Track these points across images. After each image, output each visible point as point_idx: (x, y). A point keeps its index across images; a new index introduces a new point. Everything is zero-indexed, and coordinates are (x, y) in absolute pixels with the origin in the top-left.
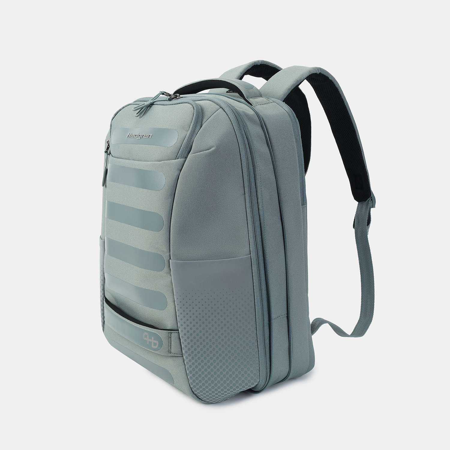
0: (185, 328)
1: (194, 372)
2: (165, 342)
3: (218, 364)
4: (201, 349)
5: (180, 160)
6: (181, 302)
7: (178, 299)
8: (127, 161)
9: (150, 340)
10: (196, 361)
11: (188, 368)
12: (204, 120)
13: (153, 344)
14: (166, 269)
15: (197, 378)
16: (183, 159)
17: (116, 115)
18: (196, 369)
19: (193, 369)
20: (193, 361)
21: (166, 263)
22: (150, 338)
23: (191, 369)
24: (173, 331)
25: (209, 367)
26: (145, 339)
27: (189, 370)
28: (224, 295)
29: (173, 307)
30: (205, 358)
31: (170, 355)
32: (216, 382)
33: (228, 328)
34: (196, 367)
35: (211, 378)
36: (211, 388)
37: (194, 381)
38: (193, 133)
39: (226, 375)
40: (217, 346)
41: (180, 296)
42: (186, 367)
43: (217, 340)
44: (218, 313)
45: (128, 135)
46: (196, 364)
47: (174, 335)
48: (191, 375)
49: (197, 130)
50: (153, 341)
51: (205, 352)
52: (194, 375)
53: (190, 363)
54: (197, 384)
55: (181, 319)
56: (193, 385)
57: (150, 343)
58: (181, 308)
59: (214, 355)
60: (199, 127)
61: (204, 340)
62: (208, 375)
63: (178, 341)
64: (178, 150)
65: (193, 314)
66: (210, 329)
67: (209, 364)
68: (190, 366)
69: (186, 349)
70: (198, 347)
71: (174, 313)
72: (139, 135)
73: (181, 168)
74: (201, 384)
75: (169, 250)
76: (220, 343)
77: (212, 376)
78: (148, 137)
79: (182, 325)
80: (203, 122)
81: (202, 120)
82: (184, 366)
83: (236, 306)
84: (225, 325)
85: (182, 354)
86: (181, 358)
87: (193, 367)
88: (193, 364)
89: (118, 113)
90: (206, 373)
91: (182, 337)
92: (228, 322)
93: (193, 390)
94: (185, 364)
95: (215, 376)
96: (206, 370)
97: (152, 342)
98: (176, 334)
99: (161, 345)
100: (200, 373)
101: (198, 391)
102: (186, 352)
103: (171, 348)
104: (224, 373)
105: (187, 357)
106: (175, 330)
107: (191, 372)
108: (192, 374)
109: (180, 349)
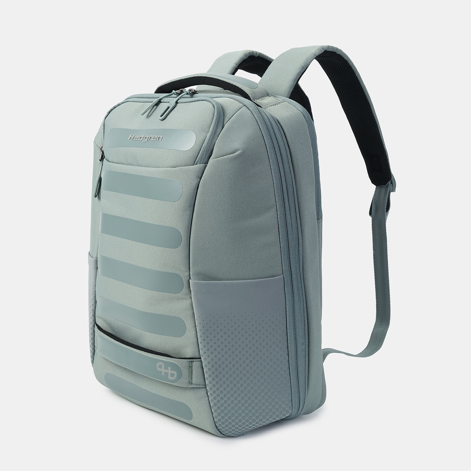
0: (209, 356)
1: (219, 405)
2: (185, 372)
3: (246, 395)
4: (227, 379)
5: (199, 166)
6: (204, 327)
7: (200, 323)
8: (131, 167)
9: (166, 371)
10: (221, 392)
11: (212, 400)
12: (226, 119)
13: (169, 376)
14: (185, 290)
15: (222, 411)
16: (202, 165)
17: (109, 113)
18: (221, 401)
19: (218, 401)
20: (218, 392)
21: (185, 283)
22: (166, 368)
23: (215, 401)
24: (194, 360)
25: (236, 398)
26: (159, 369)
27: (214, 403)
28: (252, 319)
29: (194, 333)
30: (232, 389)
31: (191, 386)
32: (244, 415)
33: (257, 354)
34: (222, 398)
35: (239, 411)
36: (238, 422)
37: (219, 414)
38: (215, 135)
39: (255, 406)
40: (245, 375)
41: (203, 321)
42: (209, 399)
43: (244, 368)
44: (246, 339)
45: (130, 136)
46: (222, 395)
47: (196, 364)
48: (215, 408)
49: (219, 130)
50: (170, 371)
51: (231, 382)
52: (219, 408)
53: (215, 395)
54: (223, 417)
55: (204, 346)
56: (218, 419)
57: (166, 374)
58: (204, 333)
59: (242, 385)
60: (220, 127)
61: (230, 369)
62: (235, 407)
63: (200, 370)
64: (197, 154)
65: (218, 340)
66: (237, 356)
67: (236, 395)
68: (215, 398)
69: (210, 379)
70: (224, 376)
71: (195, 340)
72: (145, 137)
73: (200, 176)
74: (226, 418)
75: (188, 269)
76: (248, 372)
77: (240, 408)
78: (157, 139)
79: (205, 353)
80: (225, 122)
81: (224, 120)
82: (207, 398)
83: (267, 330)
84: (254, 351)
85: (205, 385)
86: (204, 390)
87: (218, 398)
88: (218, 395)
89: (112, 110)
90: (233, 405)
91: (206, 366)
92: (257, 348)
93: (217, 425)
94: (208, 396)
95: (243, 408)
96: (232, 402)
97: (168, 373)
98: (199, 363)
99: (180, 375)
100: (226, 405)
101: (223, 426)
102: (210, 383)
103: (191, 379)
104: (253, 405)
105: (211, 389)
106: (197, 359)
107: (215, 404)
108: (217, 407)
109: (203, 380)
